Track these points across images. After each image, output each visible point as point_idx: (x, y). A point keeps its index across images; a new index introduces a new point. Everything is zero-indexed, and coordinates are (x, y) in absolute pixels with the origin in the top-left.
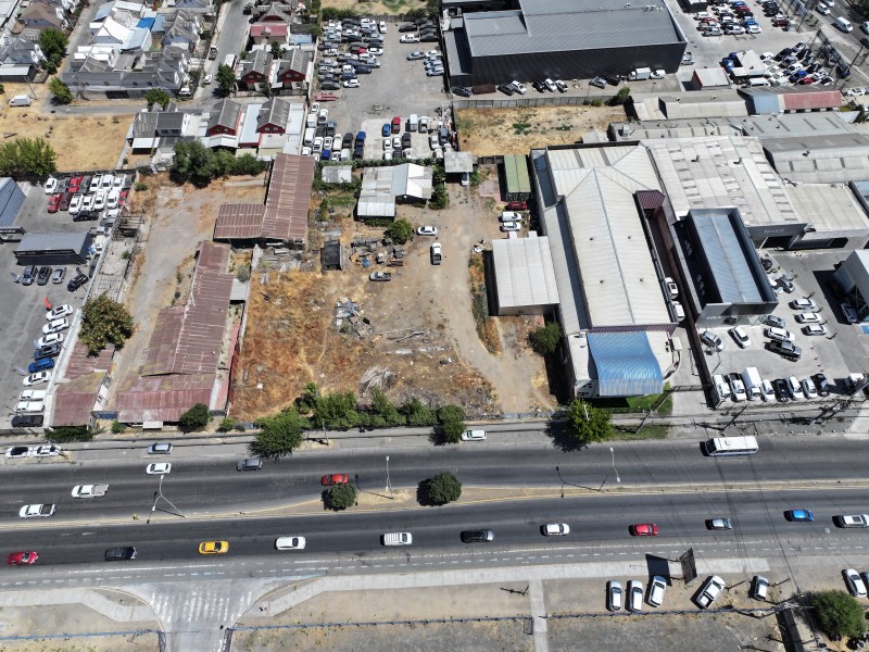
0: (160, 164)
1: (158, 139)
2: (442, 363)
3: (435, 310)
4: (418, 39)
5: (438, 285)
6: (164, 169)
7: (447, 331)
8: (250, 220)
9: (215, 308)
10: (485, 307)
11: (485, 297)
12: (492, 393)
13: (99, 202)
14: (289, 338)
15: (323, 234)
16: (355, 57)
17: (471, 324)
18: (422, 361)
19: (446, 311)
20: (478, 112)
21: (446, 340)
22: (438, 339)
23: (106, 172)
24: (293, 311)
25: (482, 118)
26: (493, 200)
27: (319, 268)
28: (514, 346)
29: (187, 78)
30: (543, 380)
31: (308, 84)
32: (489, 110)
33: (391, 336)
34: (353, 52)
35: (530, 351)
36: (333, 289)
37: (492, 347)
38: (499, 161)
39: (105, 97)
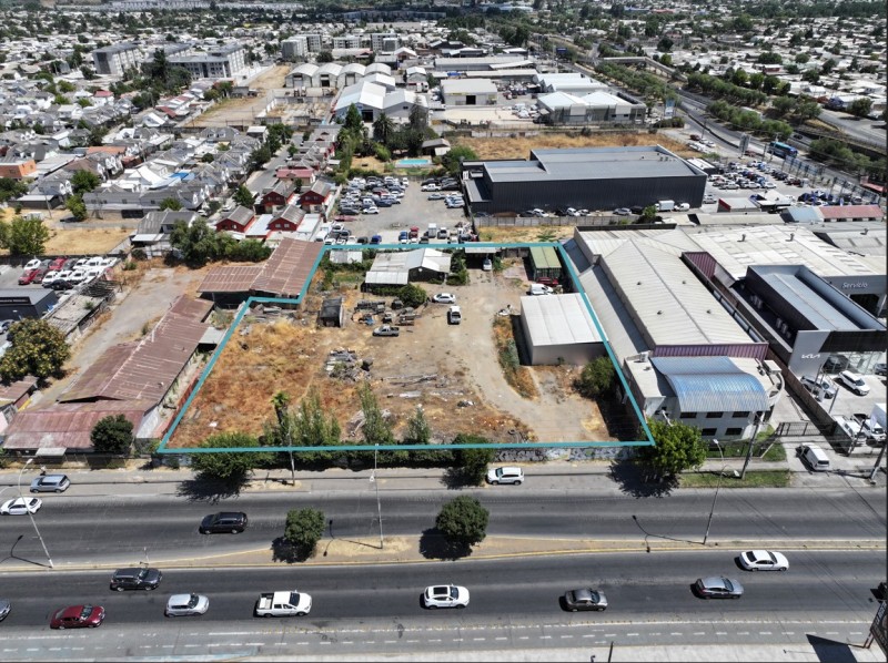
0: (157, 251)
1: (161, 236)
2: (461, 404)
3: (451, 360)
4: (439, 188)
5: (456, 340)
6: (160, 254)
7: (467, 378)
8: (242, 278)
9: (177, 347)
10: (516, 358)
11: (515, 349)
12: (530, 434)
13: (78, 275)
14: (263, 382)
16: (376, 196)
17: (498, 372)
18: (433, 403)
19: (466, 360)
20: (500, 228)
21: (466, 385)
22: (456, 384)
23: (95, 256)
24: (274, 357)
25: (504, 232)
26: (519, 281)
27: (313, 326)
28: (555, 391)
29: (206, 206)
30: (598, 421)
31: (326, 207)
32: (511, 227)
33: (395, 381)
34: (375, 193)
35: (578, 396)
36: (327, 341)
37: (526, 391)
38: (525, 254)
39: (120, 215)
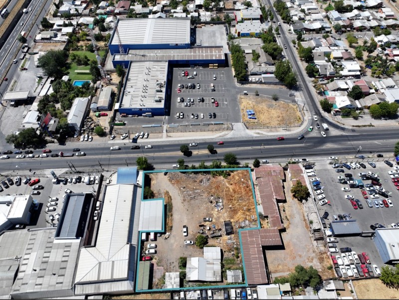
2: (184, 188)
3: (186, 207)
5: (185, 217)
7: (182, 199)
10: (168, 208)
11: (167, 212)
15: (235, 241)
17: (173, 202)
21: (183, 195)
27: (233, 223)
30: (153, 182)
33: (202, 197)
35: (154, 192)
36: (226, 215)
37: (167, 193)
